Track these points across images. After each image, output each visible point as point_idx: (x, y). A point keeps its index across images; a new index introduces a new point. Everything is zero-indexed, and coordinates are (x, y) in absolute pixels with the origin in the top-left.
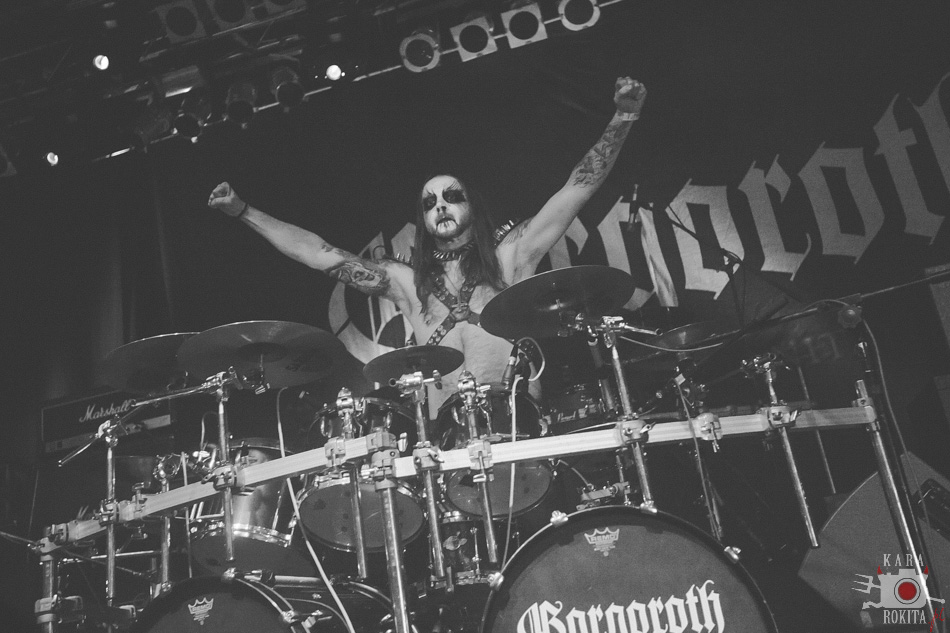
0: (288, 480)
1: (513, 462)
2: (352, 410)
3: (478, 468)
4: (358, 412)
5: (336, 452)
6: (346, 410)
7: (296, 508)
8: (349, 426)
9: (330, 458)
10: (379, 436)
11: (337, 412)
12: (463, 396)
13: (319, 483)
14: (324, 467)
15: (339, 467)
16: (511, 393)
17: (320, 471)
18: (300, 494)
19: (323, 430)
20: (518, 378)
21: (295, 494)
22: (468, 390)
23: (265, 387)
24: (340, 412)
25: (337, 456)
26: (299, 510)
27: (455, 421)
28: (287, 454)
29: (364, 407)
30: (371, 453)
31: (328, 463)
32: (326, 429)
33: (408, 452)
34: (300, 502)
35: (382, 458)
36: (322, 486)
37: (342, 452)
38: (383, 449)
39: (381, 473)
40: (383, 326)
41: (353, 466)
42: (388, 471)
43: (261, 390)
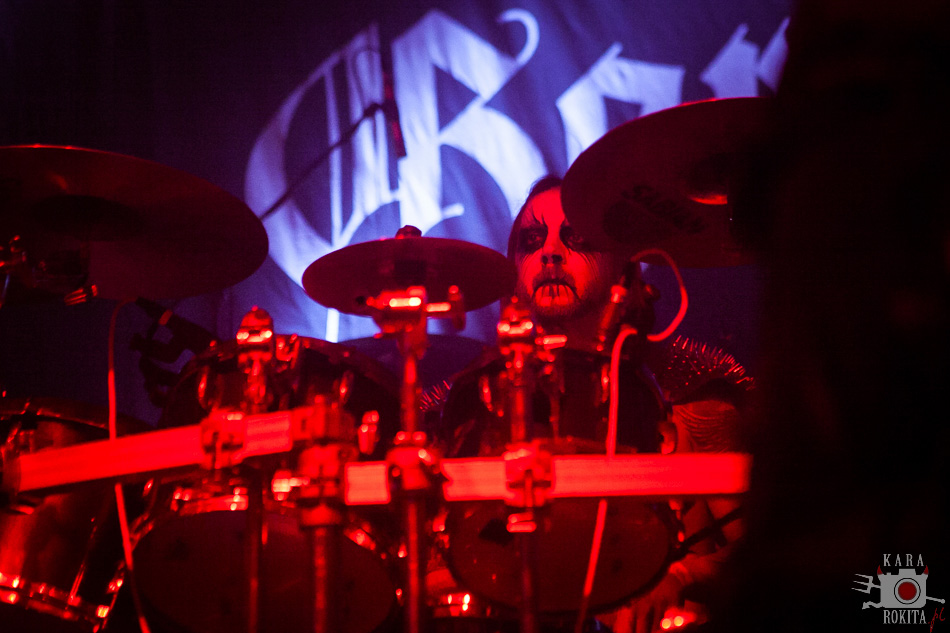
0: (118, 489)
1: (604, 498)
2: (267, 356)
3: (520, 503)
4: (280, 363)
5: (223, 439)
6: (256, 355)
7: (128, 548)
8: (256, 389)
9: (210, 449)
10: (317, 414)
11: (236, 359)
12: (505, 351)
13: (181, 502)
14: (195, 468)
15: (227, 472)
16: (608, 360)
17: (186, 476)
18: (139, 521)
19: (201, 395)
20: (627, 332)
21: (130, 519)
22: (517, 339)
23: (88, 291)
24: (243, 358)
25: (227, 447)
26: (135, 554)
27: (483, 405)
28: (120, 434)
29: (294, 354)
30: (299, 447)
31: (204, 460)
32: (211, 390)
33: (376, 455)
34: (138, 537)
35: (320, 458)
36: (186, 510)
37: (236, 441)
38: (324, 441)
39: (314, 492)
40: (357, 219)
41: (256, 474)
42: (330, 490)
43: (79, 297)
